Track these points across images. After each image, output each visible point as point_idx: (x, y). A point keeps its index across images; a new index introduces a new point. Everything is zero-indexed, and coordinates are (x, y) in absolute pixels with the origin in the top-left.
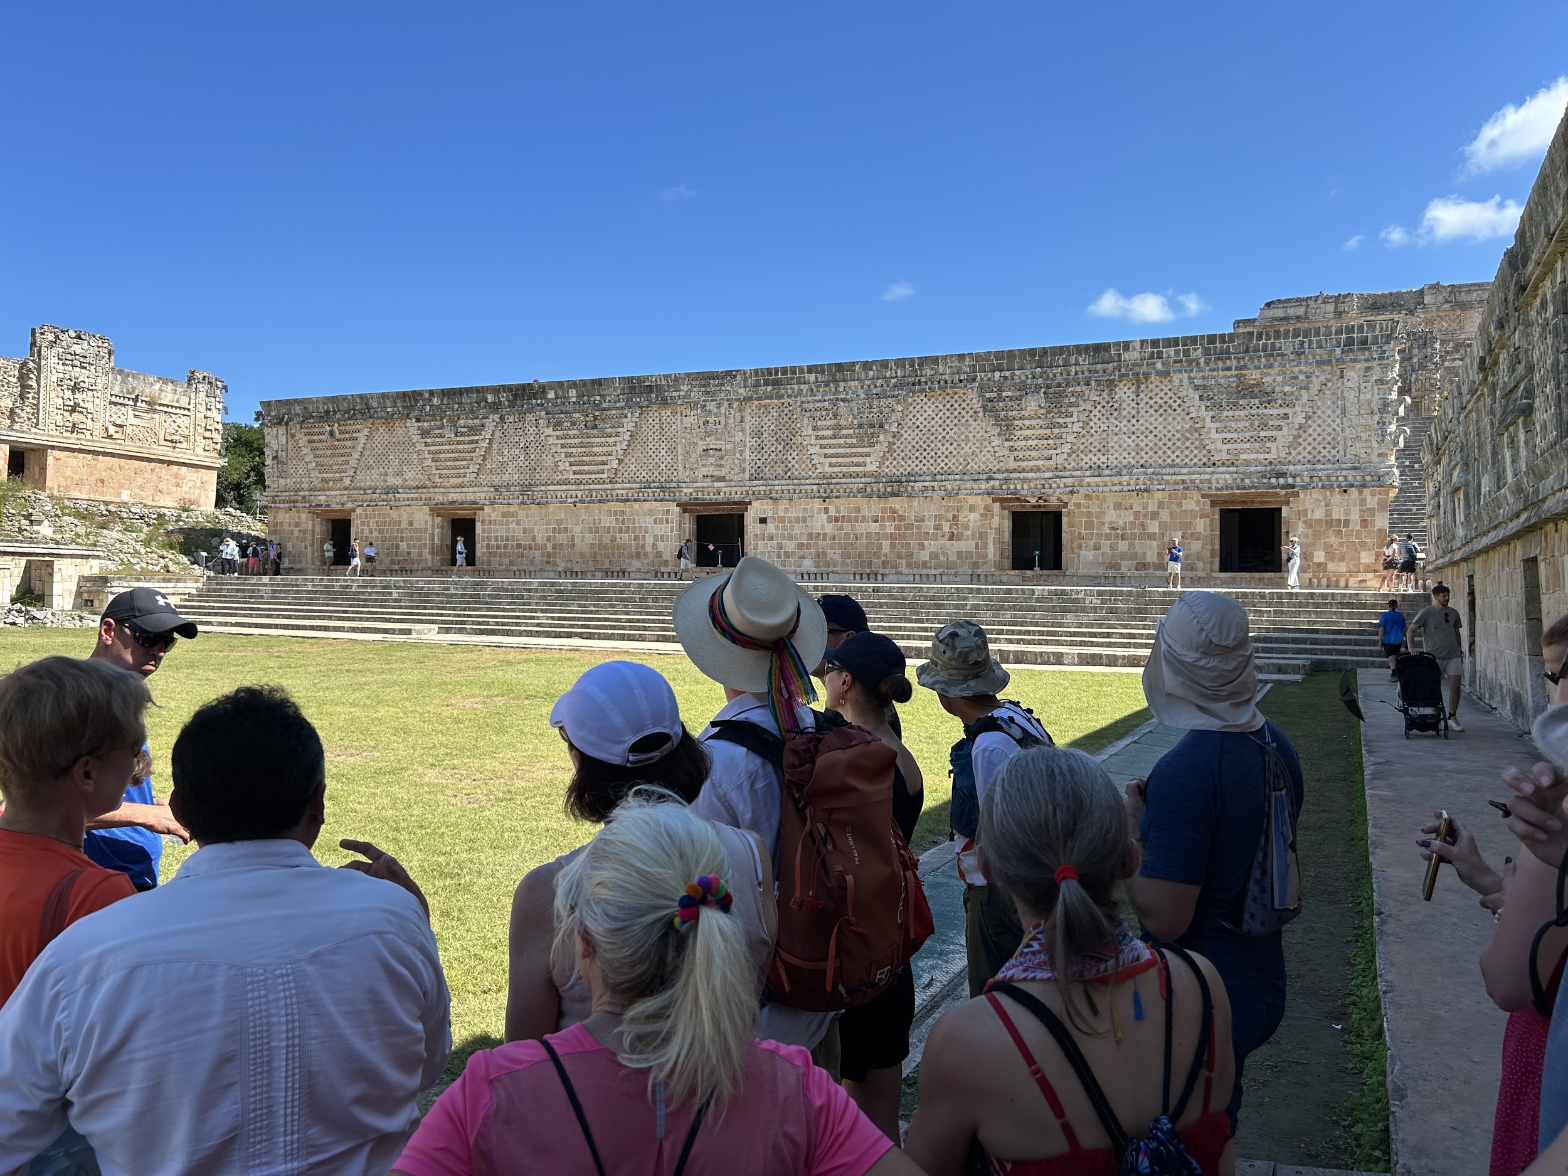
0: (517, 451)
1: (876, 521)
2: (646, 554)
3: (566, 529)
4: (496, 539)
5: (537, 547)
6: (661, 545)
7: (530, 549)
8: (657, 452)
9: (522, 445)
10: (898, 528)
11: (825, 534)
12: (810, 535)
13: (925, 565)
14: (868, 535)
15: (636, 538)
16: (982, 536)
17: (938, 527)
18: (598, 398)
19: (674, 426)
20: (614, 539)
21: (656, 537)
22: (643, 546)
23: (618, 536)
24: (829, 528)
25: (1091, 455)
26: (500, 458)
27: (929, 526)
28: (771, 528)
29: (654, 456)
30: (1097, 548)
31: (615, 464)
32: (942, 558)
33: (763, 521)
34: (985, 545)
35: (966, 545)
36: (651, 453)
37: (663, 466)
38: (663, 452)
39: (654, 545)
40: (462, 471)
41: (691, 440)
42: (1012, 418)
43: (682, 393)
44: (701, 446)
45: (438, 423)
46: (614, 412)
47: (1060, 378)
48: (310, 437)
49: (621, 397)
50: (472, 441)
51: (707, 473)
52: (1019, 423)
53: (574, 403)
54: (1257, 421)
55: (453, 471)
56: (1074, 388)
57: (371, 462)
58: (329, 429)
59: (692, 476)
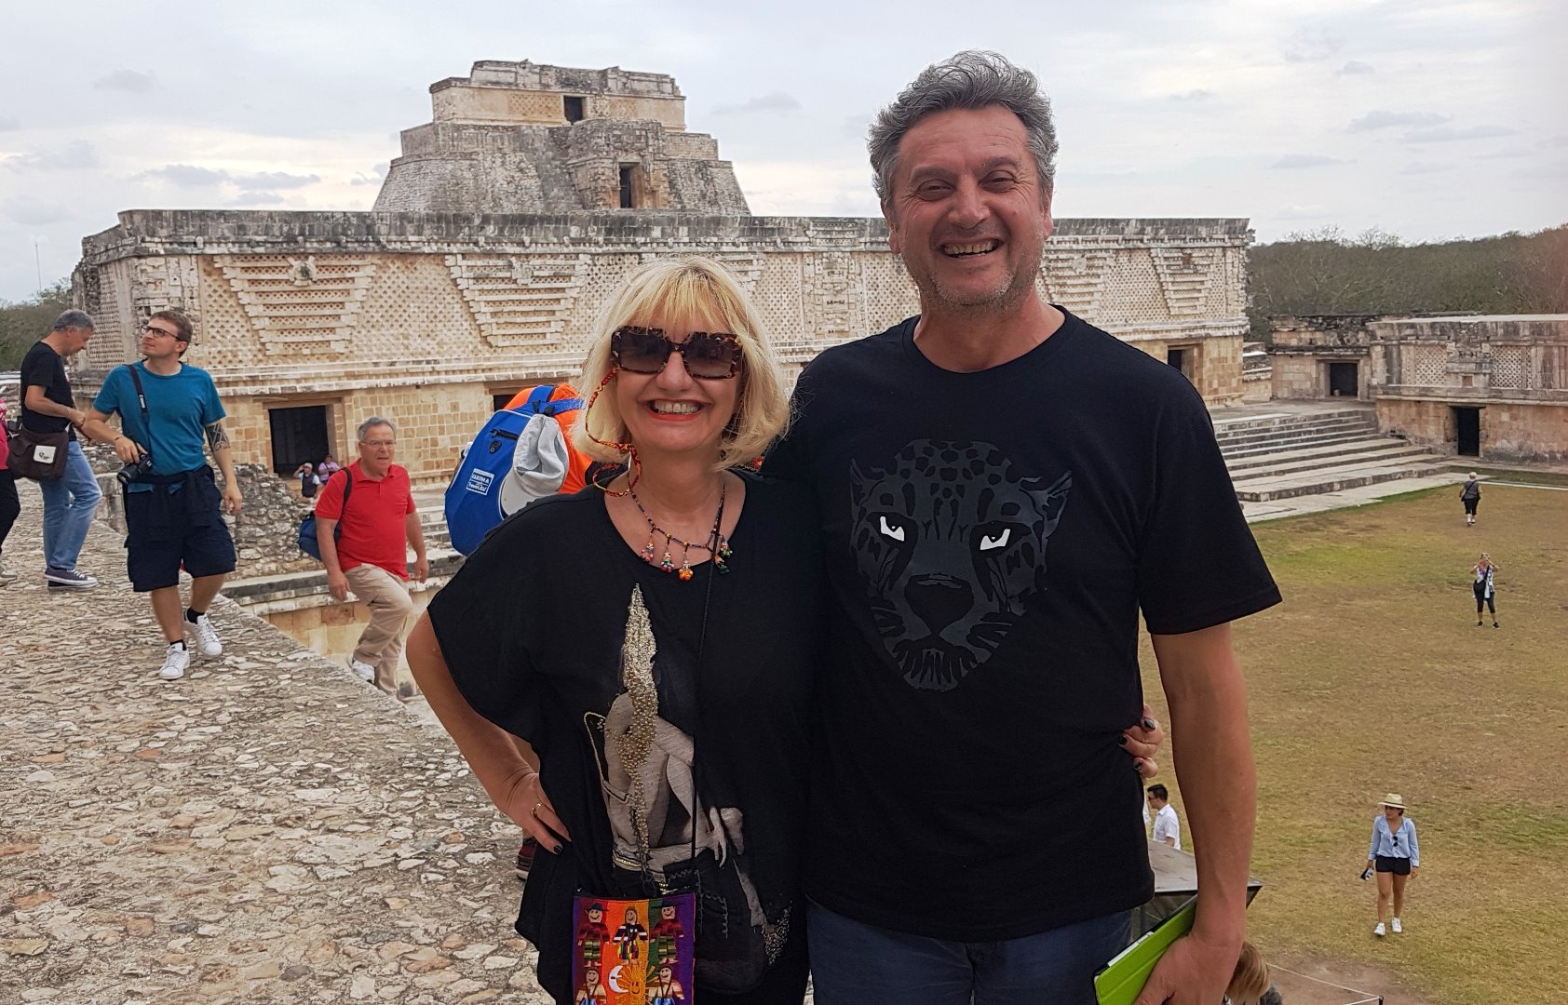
8: (779, 305)
19: (795, 275)
36: (772, 305)
37: (785, 321)
38: (785, 305)
40: (540, 330)
41: (816, 291)
42: (1065, 277)
43: (807, 239)
44: (826, 299)
45: (500, 263)
46: (737, 257)
47: (1092, 246)
48: (253, 276)
49: (742, 239)
50: (551, 290)
51: (832, 327)
52: (1069, 282)
53: (685, 244)
54: (1190, 286)
55: (526, 331)
56: (1099, 254)
57: (377, 316)
58: (297, 264)
59: (818, 332)
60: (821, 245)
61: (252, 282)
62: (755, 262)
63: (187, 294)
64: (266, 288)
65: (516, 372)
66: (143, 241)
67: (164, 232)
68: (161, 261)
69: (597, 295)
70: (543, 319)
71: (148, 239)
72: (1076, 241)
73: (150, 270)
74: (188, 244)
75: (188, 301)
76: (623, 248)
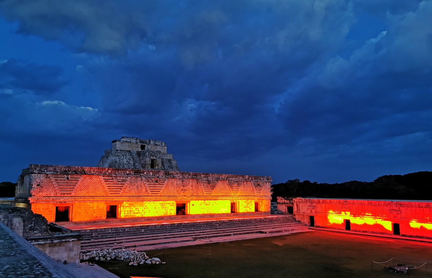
0: (135, 187)
3: (148, 208)
4: (127, 211)
8: (171, 189)
10: (216, 206)
12: (202, 208)
15: (166, 210)
18: (158, 175)
19: (175, 183)
21: (170, 209)
26: (129, 189)
29: (170, 190)
33: (193, 205)
37: (172, 193)
41: (179, 187)
42: (233, 187)
43: (178, 176)
44: (181, 188)
45: (111, 178)
48: (56, 179)
49: (164, 175)
50: (121, 184)
51: (182, 194)
53: (151, 176)
54: (259, 190)
55: (115, 192)
57: (83, 188)
58: (66, 176)
59: (179, 195)
60: (181, 177)
61: (56, 180)
62: (166, 180)
63: (41, 182)
64: (59, 181)
66: (33, 170)
67: (38, 169)
68: (36, 175)
69: (131, 185)
70: (119, 190)
71: (34, 170)
73: (34, 176)
74: (43, 171)
75: (41, 184)
76: (138, 176)
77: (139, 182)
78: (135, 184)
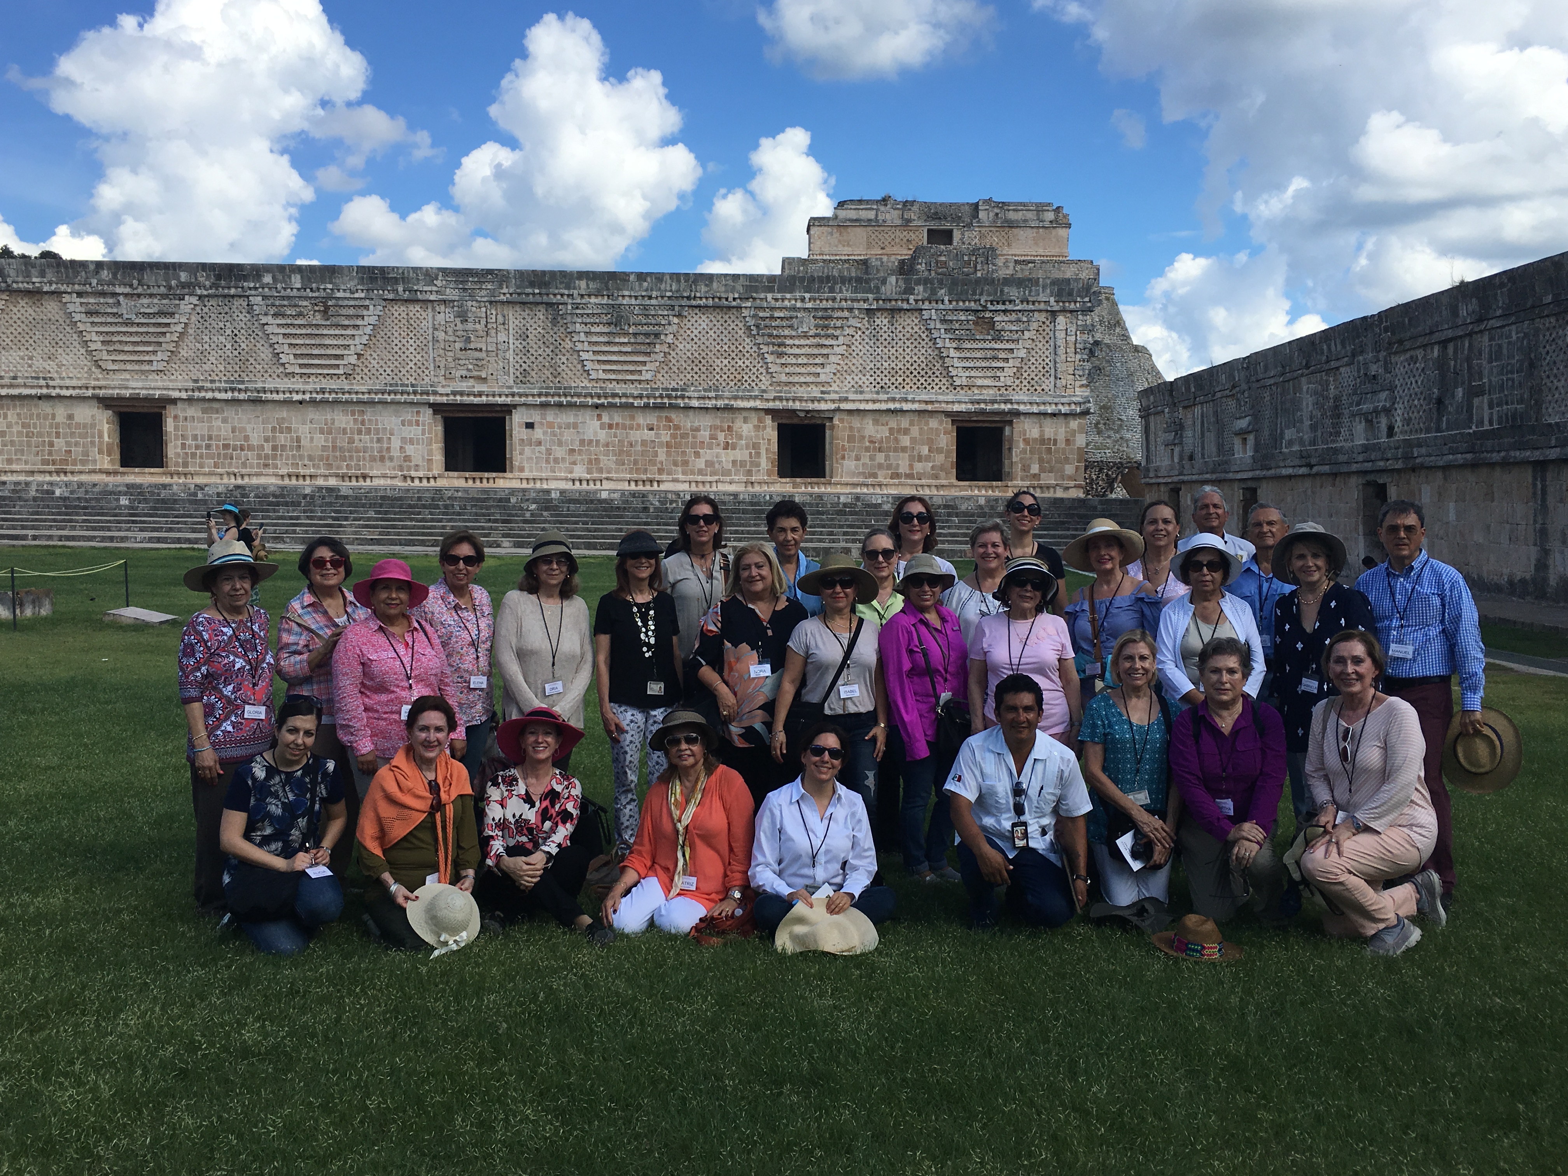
0: (222, 339)
1: (652, 429)
2: (391, 459)
3: (289, 430)
4: (195, 438)
5: (250, 448)
6: (410, 450)
7: (242, 449)
8: (404, 349)
9: (229, 332)
10: (673, 436)
11: (598, 441)
12: (582, 442)
13: (701, 472)
14: (644, 443)
15: (379, 440)
16: (756, 446)
17: (712, 437)
18: (330, 286)
19: (424, 322)
20: (351, 441)
21: (404, 440)
22: (388, 449)
23: (356, 437)
24: (602, 435)
25: (853, 375)
26: (199, 346)
27: (705, 434)
28: (538, 433)
29: (400, 352)
30: (858, 459)
31: (353, 360)
32: (717, 466)
33: (530, 426)
34: (758, 454)
35: (740, 454)
36: (396, 349)
37: (411, 364)
38: (412, 349)
39: (401, 448)
40: (147, 358)
41: (447, 338)
42: (785, 337)
43: (435, 289)
44: (458, 345)
45: (111, 301)
46: (352, 303)
47: (830, 304)
49: (359, 287)
50: (160, 325)
51: (464, 373)
52: (789, 342)
53: (298, 289)
54: (989, 354)
55: (136, 358)
56: (839, 314)
59: (448, 376)
60: (452, 294)
62: (371, 307)
65: (123, 392)
70: (150, 349)
72: (803, 300)
76: (233, 291)
77: (241, 316)
78: (221, 325)
